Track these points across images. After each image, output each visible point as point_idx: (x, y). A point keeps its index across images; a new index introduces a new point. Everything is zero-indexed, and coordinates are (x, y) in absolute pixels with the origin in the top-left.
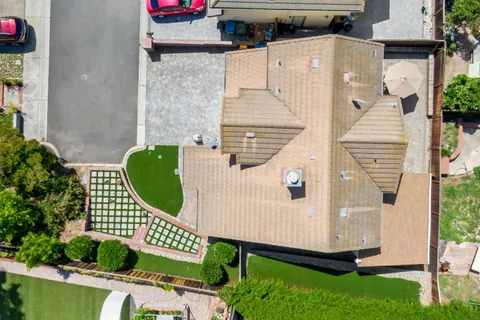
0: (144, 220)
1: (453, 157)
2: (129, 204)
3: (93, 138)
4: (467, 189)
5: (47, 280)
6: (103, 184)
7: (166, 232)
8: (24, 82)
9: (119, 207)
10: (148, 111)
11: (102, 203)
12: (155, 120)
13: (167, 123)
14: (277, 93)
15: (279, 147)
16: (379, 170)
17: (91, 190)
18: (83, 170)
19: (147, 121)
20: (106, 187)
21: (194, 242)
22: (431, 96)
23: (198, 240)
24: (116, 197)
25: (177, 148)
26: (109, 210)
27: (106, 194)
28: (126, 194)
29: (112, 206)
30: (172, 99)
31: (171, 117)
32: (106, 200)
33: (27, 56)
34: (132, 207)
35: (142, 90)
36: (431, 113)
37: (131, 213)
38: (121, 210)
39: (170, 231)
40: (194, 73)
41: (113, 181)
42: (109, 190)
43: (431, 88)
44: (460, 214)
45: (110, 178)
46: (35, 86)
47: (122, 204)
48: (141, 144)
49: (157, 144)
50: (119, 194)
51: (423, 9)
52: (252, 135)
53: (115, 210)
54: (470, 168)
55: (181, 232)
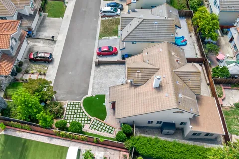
0: (89, 122)
1: (222, 98)
2: (82, 115)
3: (70, 93)
4: (233, 113)
5: (42, 142)
6: (72, 107)
7: (99, 126)
8: (47, 74)
9: (78, 116)
10: (93, 84)
11: (71, 115)
12: (96, 86)
13: (101, 87)
14: (147, 61)
15: (150, 77)
16: (192, 84)
17: (67, 109)
18: (64, 103)
19: (93, 87)
20: (74, 108)
21: (111, 130)
22: (207, 77)
23: (113, 129)
24: (77, 112)
25: (104, 95)
26: (73, 117)
27: (73, 111)
28: (82, 111)
29: (75, 116)
30: (103, 79)
31: (103, 85)
32: (73, 113)
33: (50, 66)
34: (84, 116)
35: (92, 77)
36: (208, 83)
37: (83, 119)
38: (79, 118)
39: (101, 125)
40: (112, 71)
41: (77, 106)
42: (75, 110)
43: (206, 75)
44: (233, 123)
45: (76, 105)
46: (51, 75)
47: (80, 115)
48: (89, 95)
49: (97, 94)
50: (79, 111)
51: (196, 54)
52: (140, 71)
53: (76, 117)
54: (232, 104)
55: (105, 126)
